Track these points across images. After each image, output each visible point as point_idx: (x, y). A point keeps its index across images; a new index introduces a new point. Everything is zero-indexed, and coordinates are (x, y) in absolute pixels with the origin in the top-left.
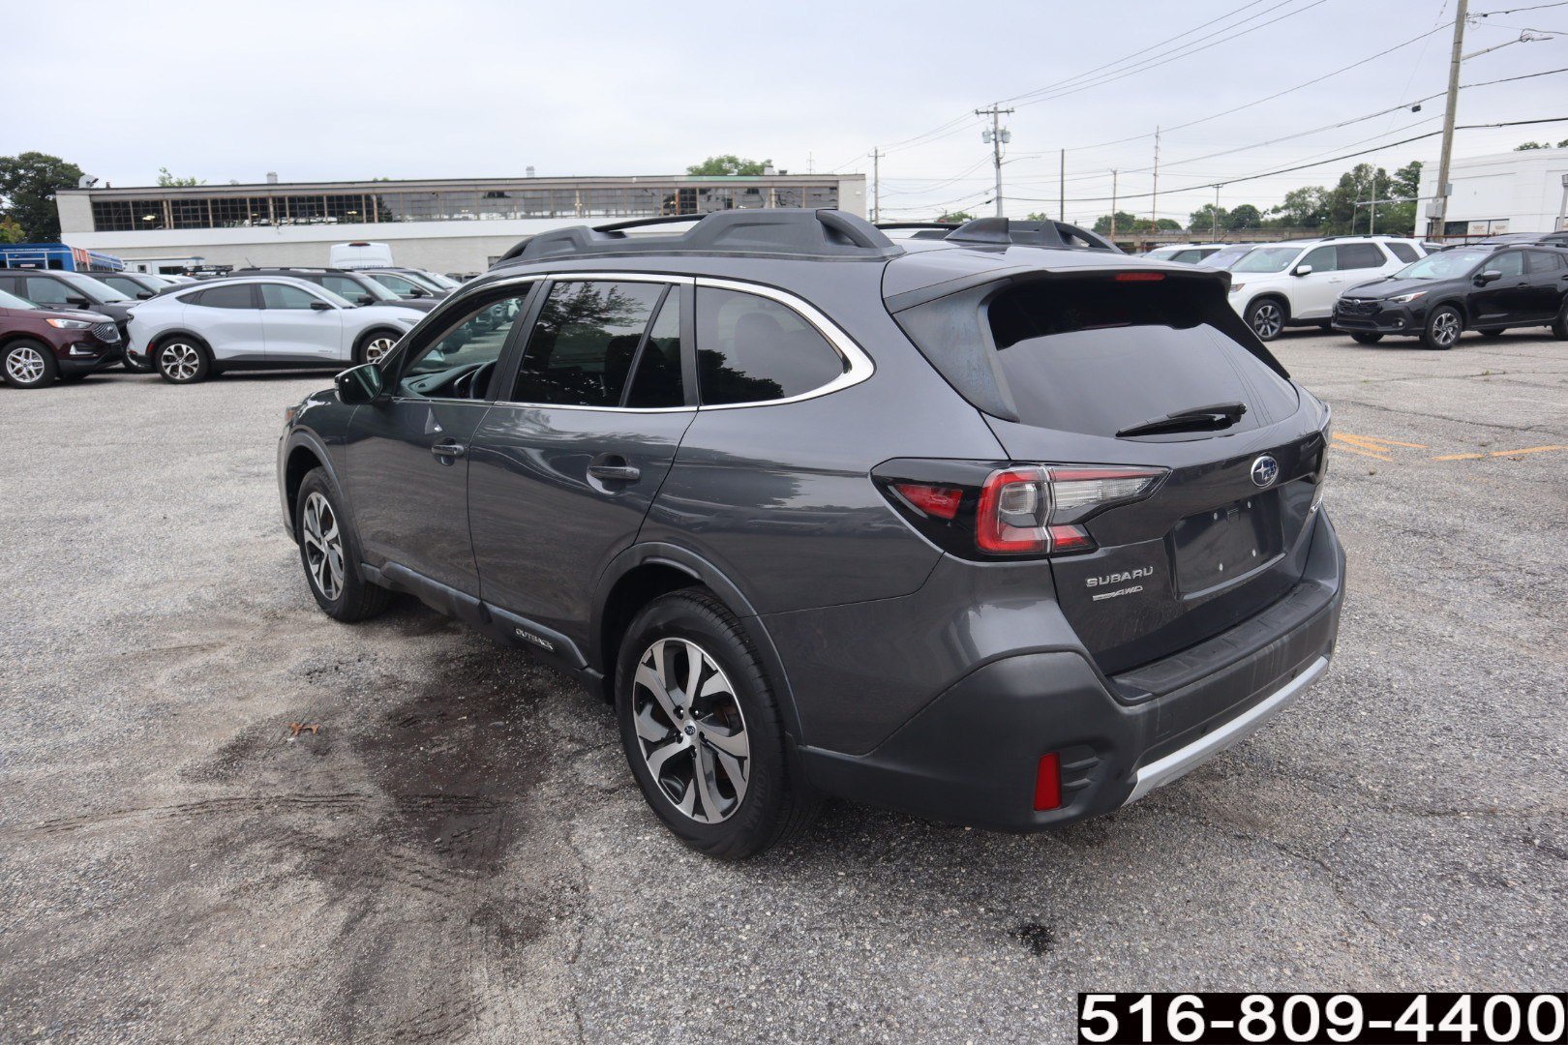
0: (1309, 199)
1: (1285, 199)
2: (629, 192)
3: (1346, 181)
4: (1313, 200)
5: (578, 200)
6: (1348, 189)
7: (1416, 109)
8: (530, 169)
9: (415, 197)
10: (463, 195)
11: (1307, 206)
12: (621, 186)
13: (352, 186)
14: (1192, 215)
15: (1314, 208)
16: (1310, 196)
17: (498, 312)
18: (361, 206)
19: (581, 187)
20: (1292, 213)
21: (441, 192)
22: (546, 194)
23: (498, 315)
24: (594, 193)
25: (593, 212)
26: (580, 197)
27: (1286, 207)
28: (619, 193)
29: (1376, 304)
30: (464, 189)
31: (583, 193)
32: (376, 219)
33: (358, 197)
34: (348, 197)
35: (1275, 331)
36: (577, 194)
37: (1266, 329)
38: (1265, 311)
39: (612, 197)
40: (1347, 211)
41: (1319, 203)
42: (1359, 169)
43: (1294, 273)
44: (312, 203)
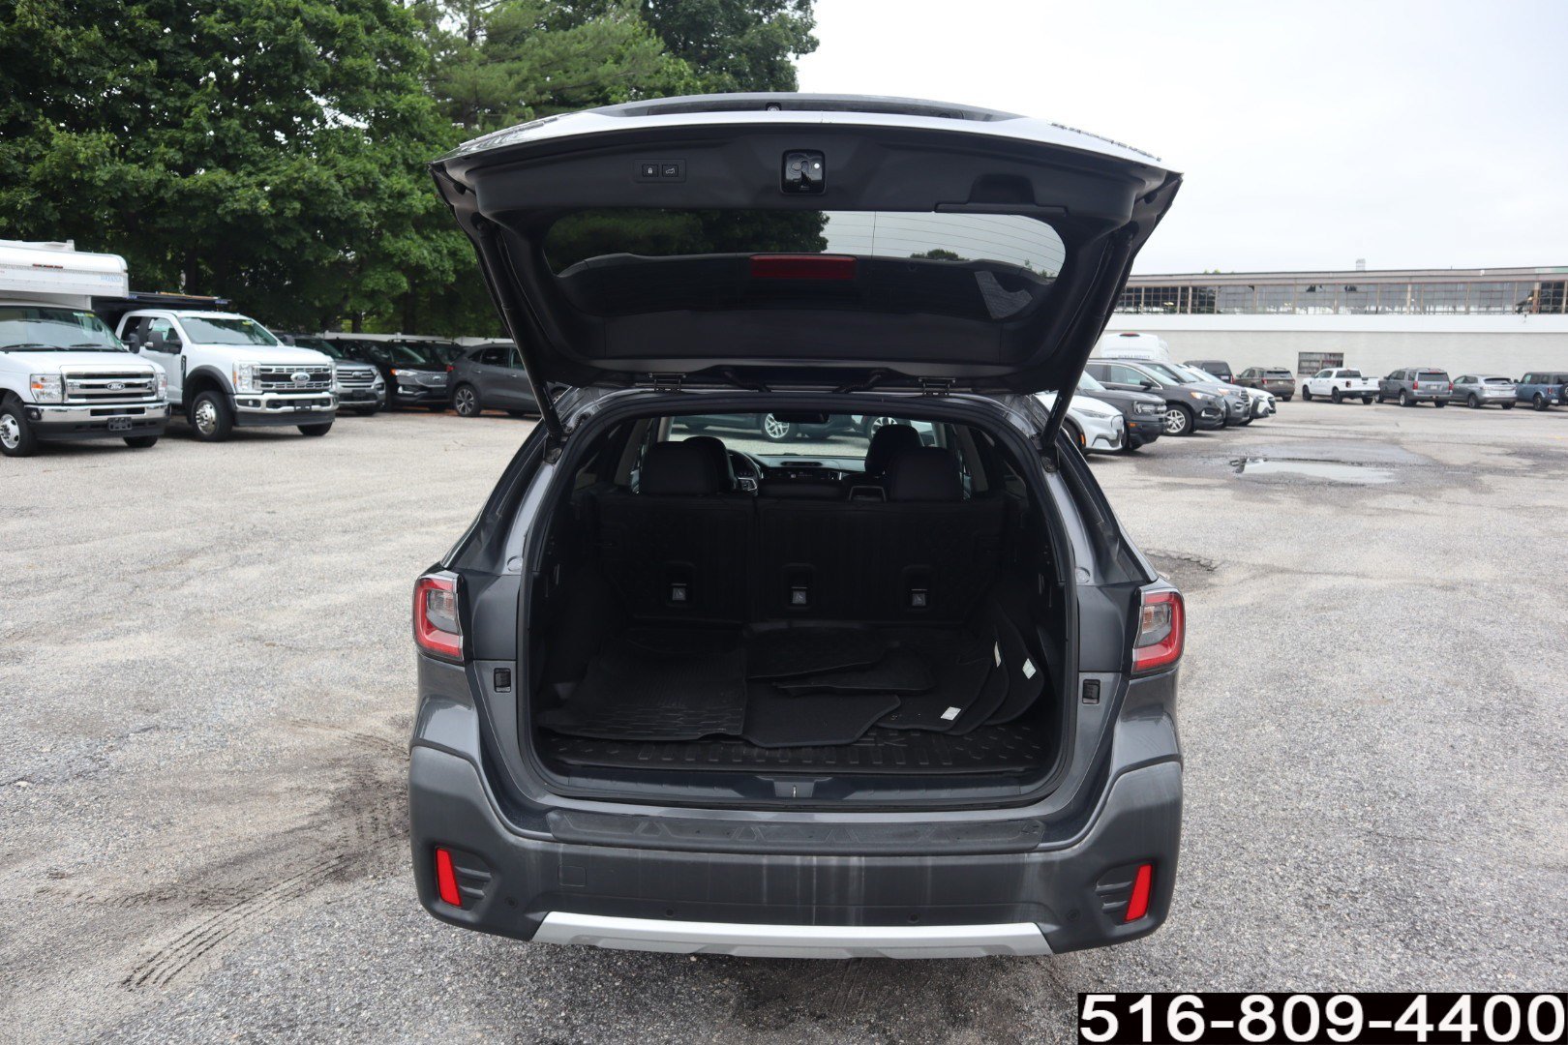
2: (1474, 286)
5: (1409, 295)
8: (1360, 261)
9: (1231, 290)
10: (1280, 289)
12: (1463, 280)
13: (1169, 278)
17: (1239, 408)
18: (1176, 298)
19: (1414, 280)
21: (1258, 285)
22: (1372, 288)
23: (1237, 411)
24: (1430, 288)
25: (1438, 309)
26: (1413, 291)
28: (1460, 287)
30: (1283, 282)
31: (1417, 287)
32: (1189, 310)
33: (1175, 289)
34: (1166, 289)
36: (1409, 288)
39: (1451, 291)
44: (1131, 294)
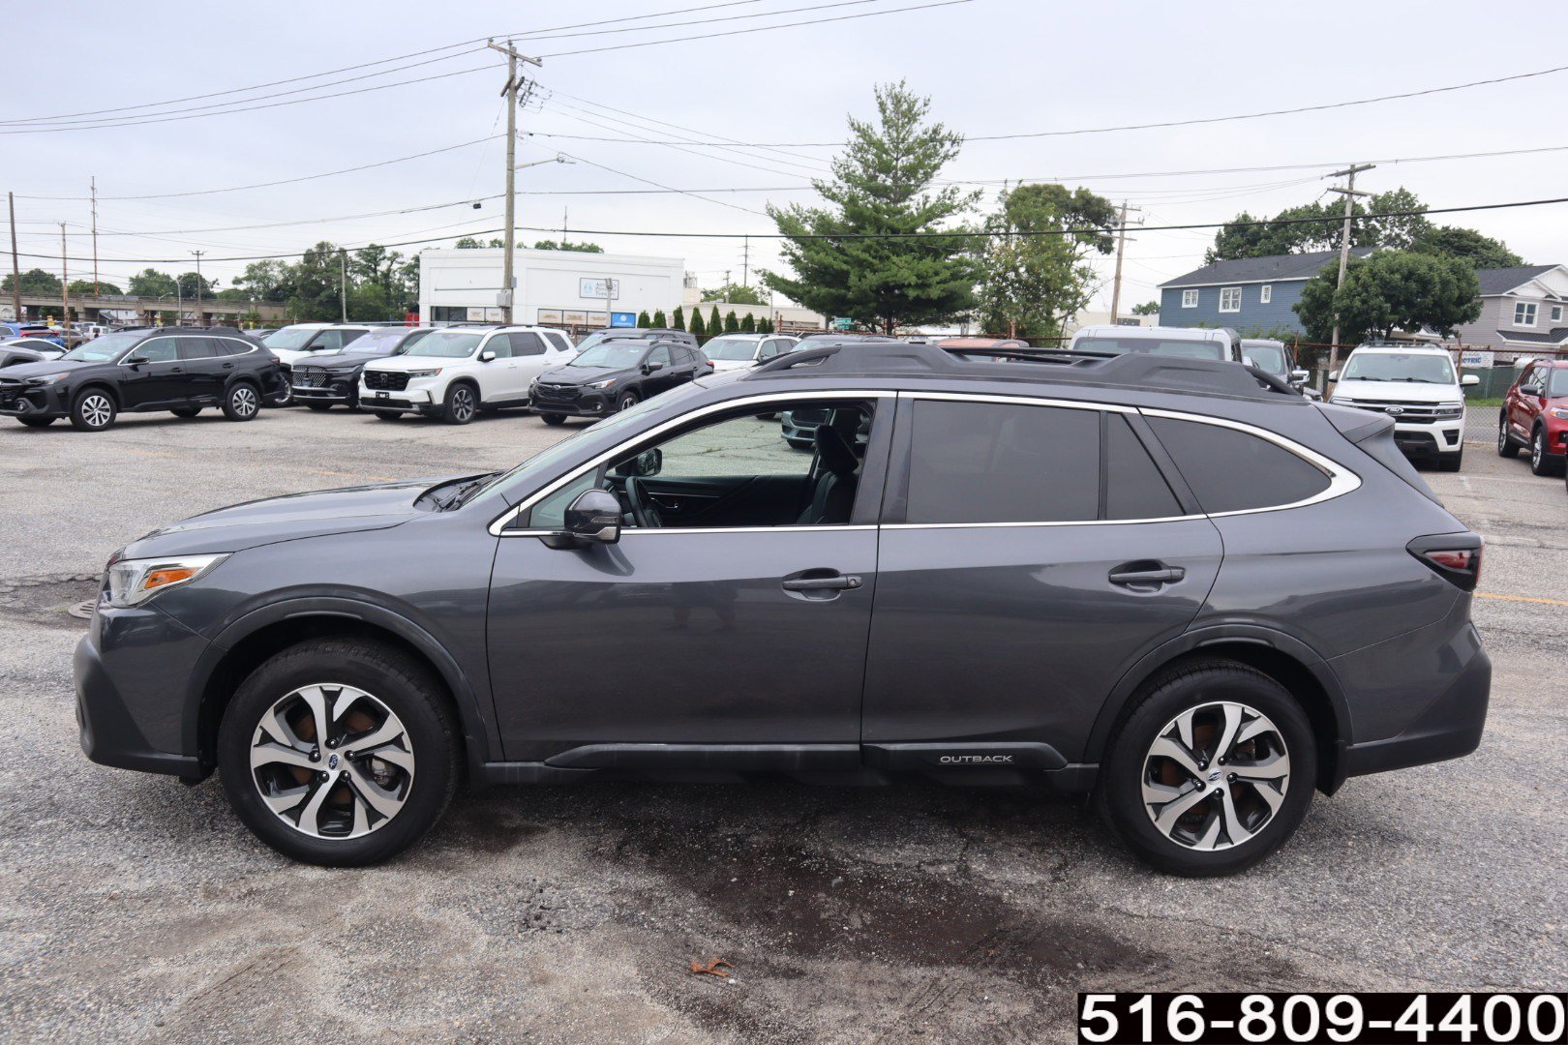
0: (271, 273)
1: (246, 270)
3: (309, 256)
4: (276, 274)
6: (312, 265)
7: (477, 206)
11: (269, 279)
14: (132, 279)
15: (277, 281)
16: (272, 270)
20: (255, 286)
27: (248, 279)
29: (576, 390)
35: (470, 414)
37: (462, 412)
38: (461, 394)
40: (314, 288)
41: (281, 278)
42: (321, 246)
43: (481, 358)
